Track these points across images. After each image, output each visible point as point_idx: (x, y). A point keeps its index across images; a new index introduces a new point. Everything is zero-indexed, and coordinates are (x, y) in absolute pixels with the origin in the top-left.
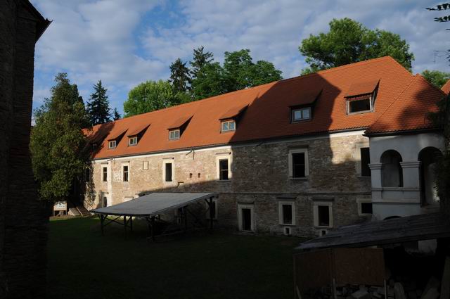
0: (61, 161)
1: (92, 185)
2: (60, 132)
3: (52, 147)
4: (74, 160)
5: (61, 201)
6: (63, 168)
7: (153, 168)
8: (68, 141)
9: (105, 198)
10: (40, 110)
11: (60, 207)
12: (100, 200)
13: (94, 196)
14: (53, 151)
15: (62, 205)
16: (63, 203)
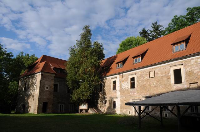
0: (85, 77)
1: (104, 93)
2: (86, 59)
3: (80, 68)
4: (94, 76)
5: (84, 103)
6: (87, 81)
7: (160, 75)
8: (91, 63)
9: (115, 102)
10: (73, 48)
11: (83, 107)
12: (110, 103)
13: (105, 101)
14: (81, 71)
15: (85, 106)
16: (85, 105)
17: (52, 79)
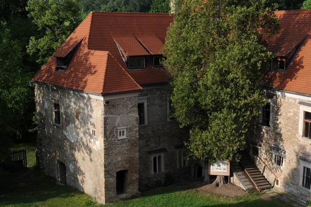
0: (224, 94)
1: (278, 136)
6: (230, 108)
11: (219, 169)
14: (210, 75)
15: (223, 166)
16: (224, 163)
17: (133, 107)
